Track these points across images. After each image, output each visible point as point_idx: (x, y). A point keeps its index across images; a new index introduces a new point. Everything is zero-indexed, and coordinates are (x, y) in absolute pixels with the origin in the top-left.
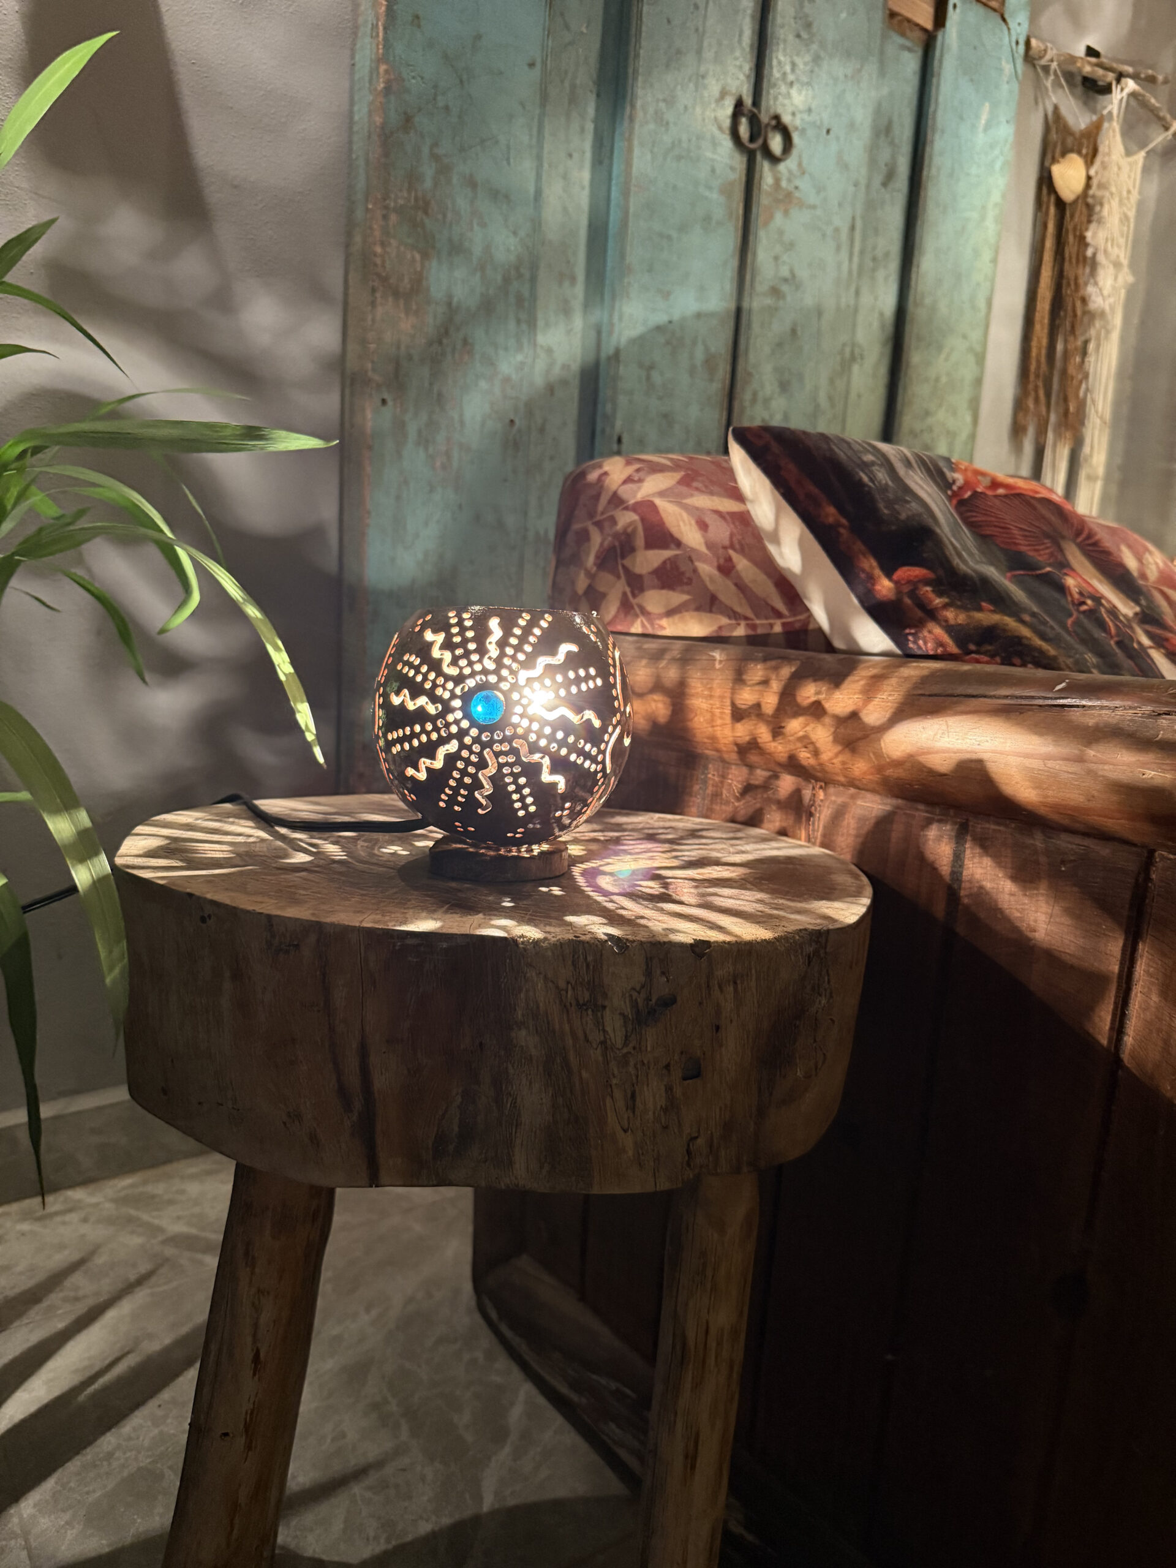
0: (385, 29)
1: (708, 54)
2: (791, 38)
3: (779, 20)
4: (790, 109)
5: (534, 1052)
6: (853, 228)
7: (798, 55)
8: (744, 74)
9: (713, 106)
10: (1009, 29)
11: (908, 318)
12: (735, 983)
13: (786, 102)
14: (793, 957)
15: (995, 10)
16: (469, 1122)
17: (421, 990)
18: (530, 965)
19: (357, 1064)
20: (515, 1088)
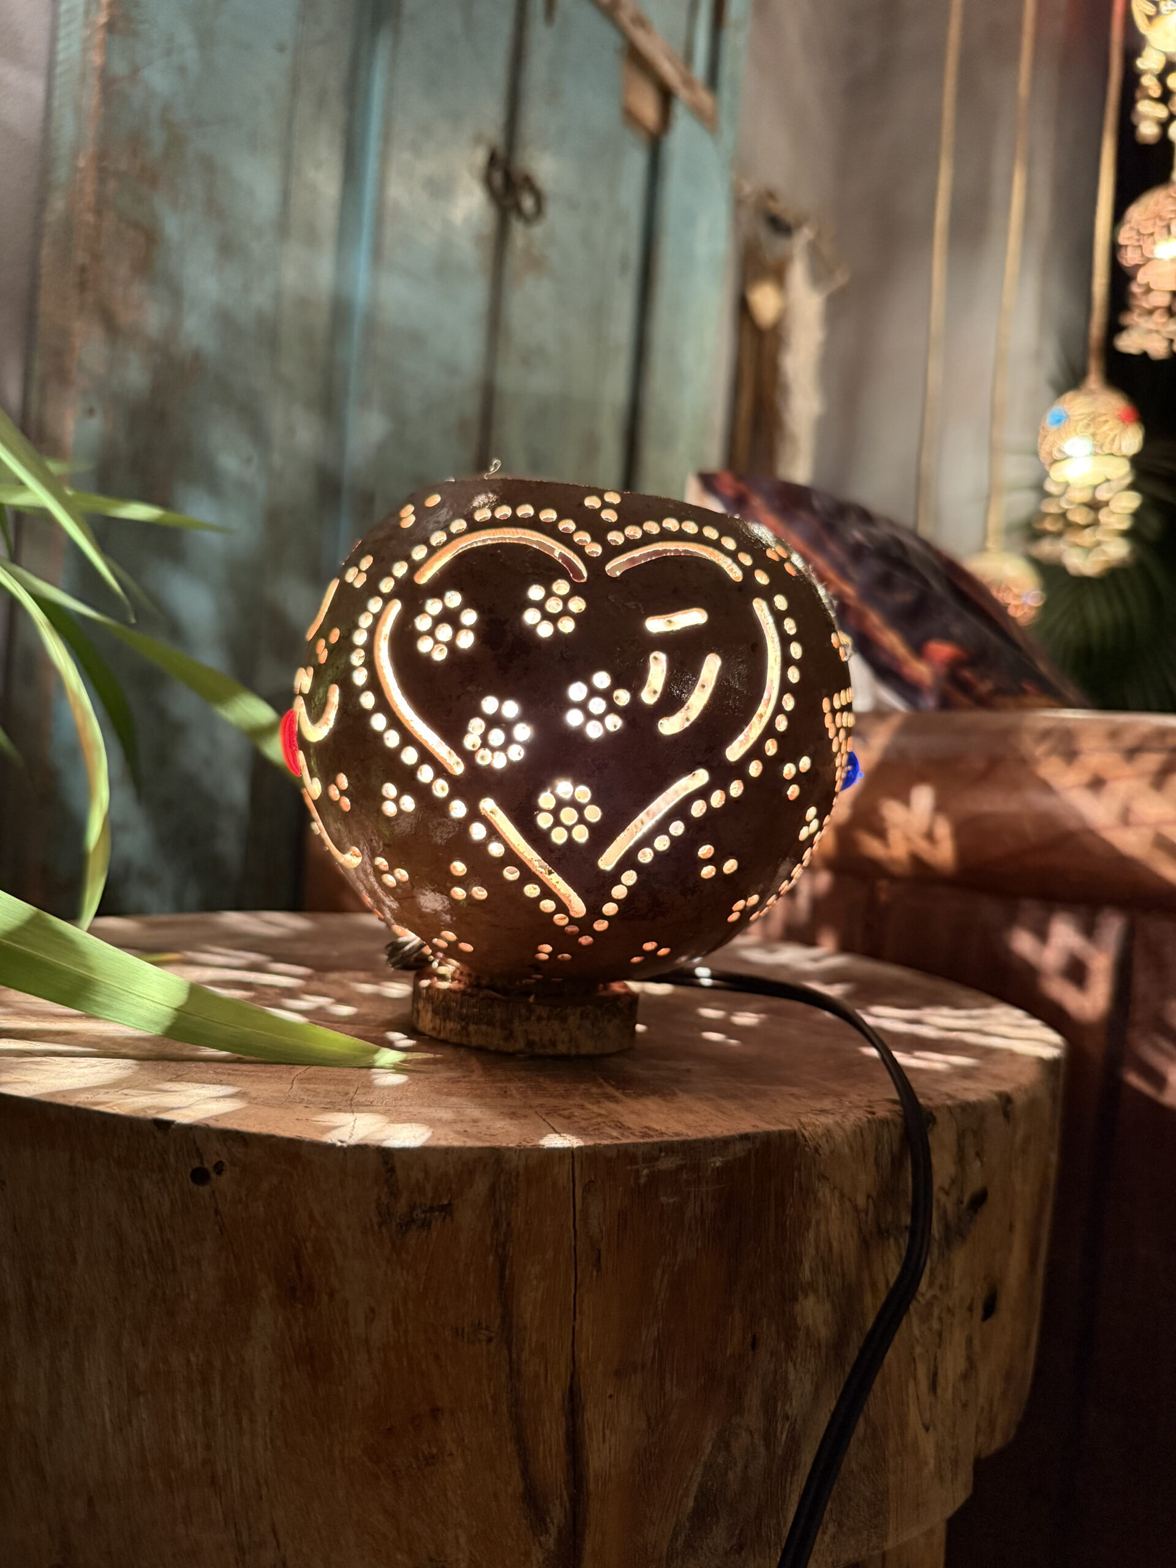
5: (822, 1331)
16: (713, 1485)
17: (679, 1258)
18: (823, 1177)
19: (561, 1433)
20: (794, 1403)
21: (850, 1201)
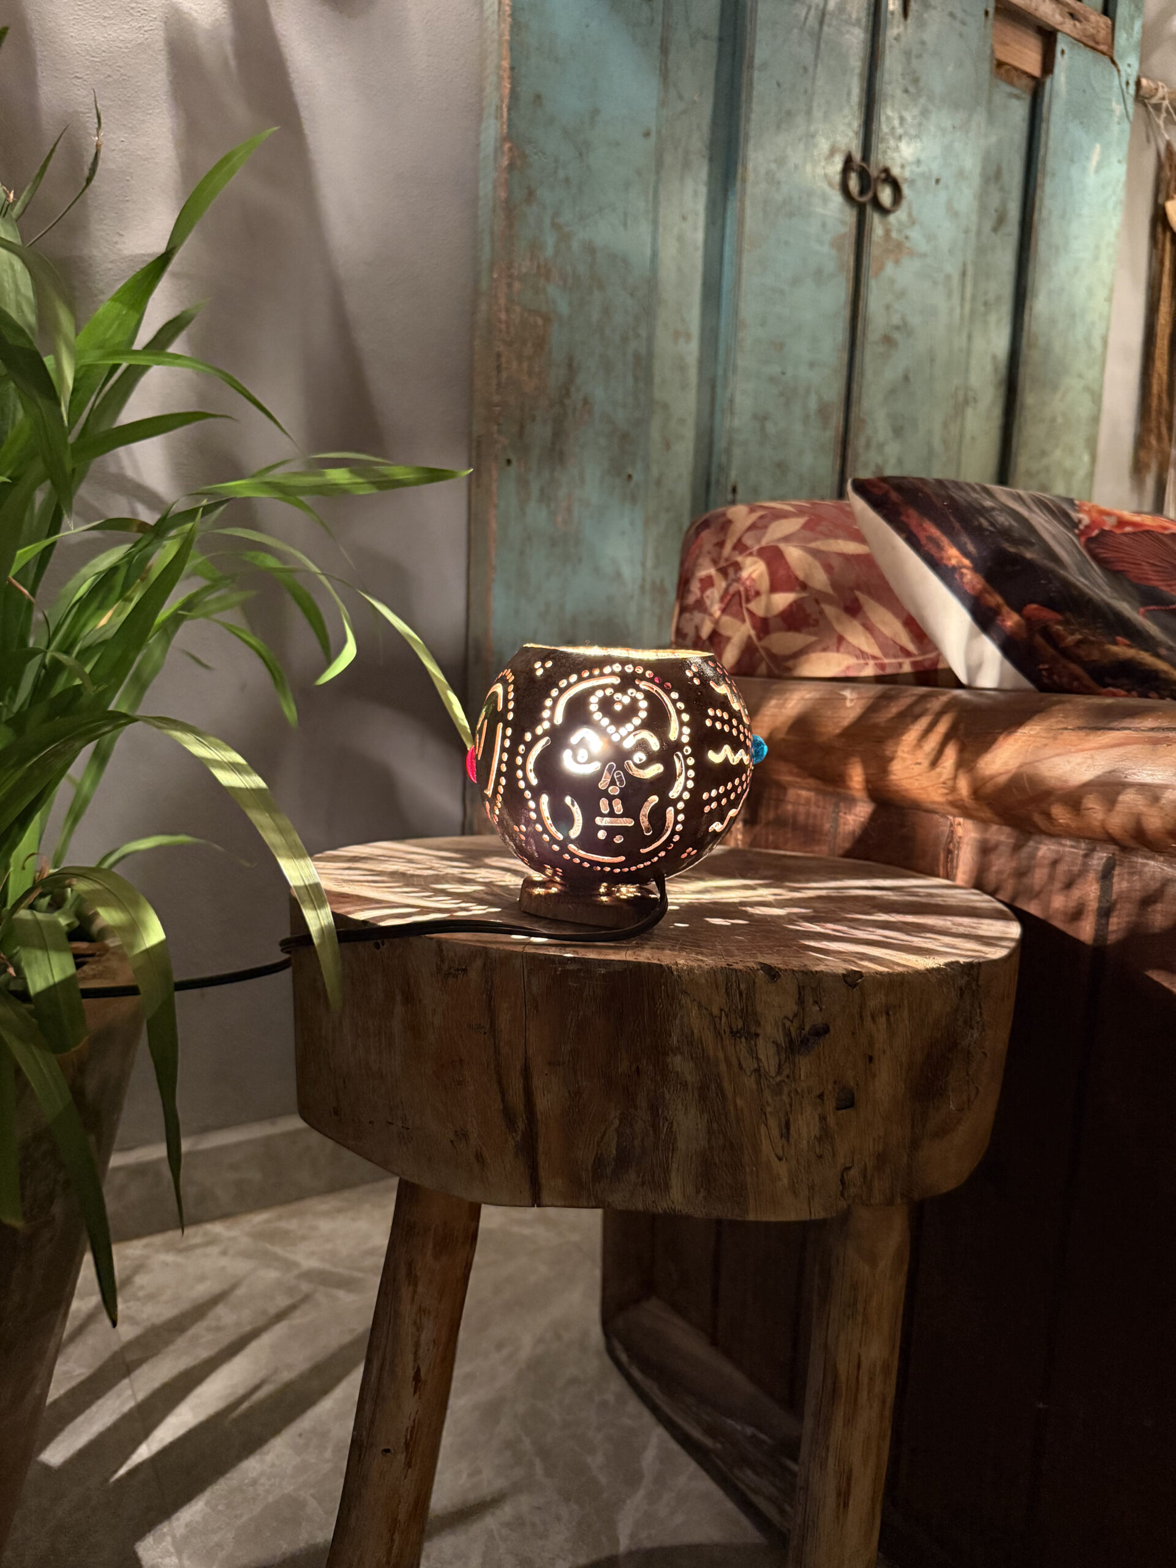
0: (509, 109)
1: (818, 114)
2: (898, 93)
3: (887, 77)
4: (899, 161)
5: (689, 1078)
6: (964, 274)
7: (906, 109)
8: (854, 132)
9: (823, 163)
10: (1119, 71)
11: (1022, 359)
12: (888, 1014)
13: (895, 155)
14: (945, 990)
15: (1103, 53)
16: (626, 1146)
17: (581, 1013)
18: (685, 992)
19: (521, 1086)
20: (670, 1113)
21: (707, 1009)
